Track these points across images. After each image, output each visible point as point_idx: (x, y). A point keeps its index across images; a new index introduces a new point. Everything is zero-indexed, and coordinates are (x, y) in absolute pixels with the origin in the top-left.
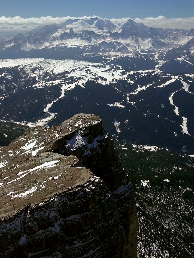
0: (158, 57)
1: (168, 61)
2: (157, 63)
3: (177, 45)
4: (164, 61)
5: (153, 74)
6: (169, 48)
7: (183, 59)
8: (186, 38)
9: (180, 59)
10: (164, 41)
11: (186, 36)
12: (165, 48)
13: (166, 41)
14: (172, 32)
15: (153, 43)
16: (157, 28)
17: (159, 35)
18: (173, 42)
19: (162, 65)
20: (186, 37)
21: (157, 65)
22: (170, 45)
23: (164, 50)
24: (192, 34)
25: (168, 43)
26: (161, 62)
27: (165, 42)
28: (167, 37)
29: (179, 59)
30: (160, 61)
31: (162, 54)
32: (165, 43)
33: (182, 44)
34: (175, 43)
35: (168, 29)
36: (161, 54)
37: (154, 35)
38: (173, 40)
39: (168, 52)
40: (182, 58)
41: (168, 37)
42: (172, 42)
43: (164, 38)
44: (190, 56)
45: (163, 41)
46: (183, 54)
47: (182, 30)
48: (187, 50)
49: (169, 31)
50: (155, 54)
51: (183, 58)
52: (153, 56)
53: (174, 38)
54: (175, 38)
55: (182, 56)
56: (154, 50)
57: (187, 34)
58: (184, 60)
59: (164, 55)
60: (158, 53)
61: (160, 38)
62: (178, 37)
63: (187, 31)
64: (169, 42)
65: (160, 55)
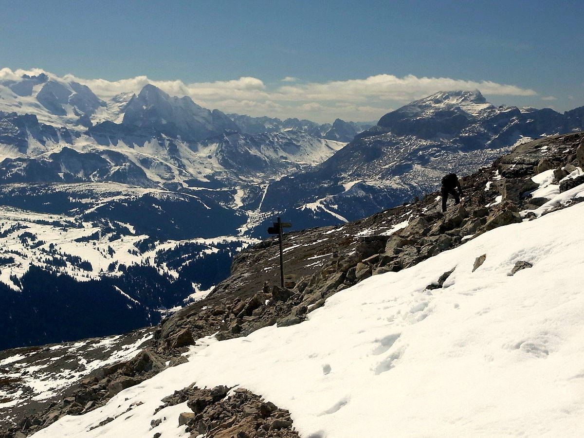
0: (243, 200)
1: (276, 212)
2: (244, 220)
3: (297, 166)
4: (262, 211)
5: (239, 249)
6: (275, 173)
7: (323, 206)
8: (324, 144)
9: (313, 206)
10: (258, 154)
11: (323, 141)
12: (263, 175)
13: (265, 153)
14: (277, 129)
15: (223, 158)
16: (234, 115)
17: (243, 135)
18: (286, 158)
19: (257, 224)
20: (321, 143)
21: (245, 225)
22: (274, 166)
23: (260, 181)
24: (338, 136)
25: (271, 161)
26: (255, 217)
27: (262, 156)
28: (267, 142)
29: (309, 206)
30: (250, 213)
31: (255, 191)
32: (260, 158)
33: (314, 165)
34: (292, 159)
35: (266, 119)
36: (251, 192)
37: (228, 134)
38: (284, 150)
39: (274, 185)
40: (317, 204)
41: (270, 141)
42: (282, 157)
43: (257, 145)
44: (340, 198)
45: (253, 152)
46: (322, 193)
47: (306, 122)
48: (331, 180)
49: (268, 126)
50: (235, 192)
51: (321, 203)
52: (228, 197)
53: (286, 144)
54: (291, 146)
55: (318, 198)
56: (228, 179)
57: (323, 134)
58: (326, 210)
59: (262, 195)
60: (243, 187)
61: (245, 145)
62: (298, 141)
63: (323, 127)
64: (274, 156)
65: (251, 196)
